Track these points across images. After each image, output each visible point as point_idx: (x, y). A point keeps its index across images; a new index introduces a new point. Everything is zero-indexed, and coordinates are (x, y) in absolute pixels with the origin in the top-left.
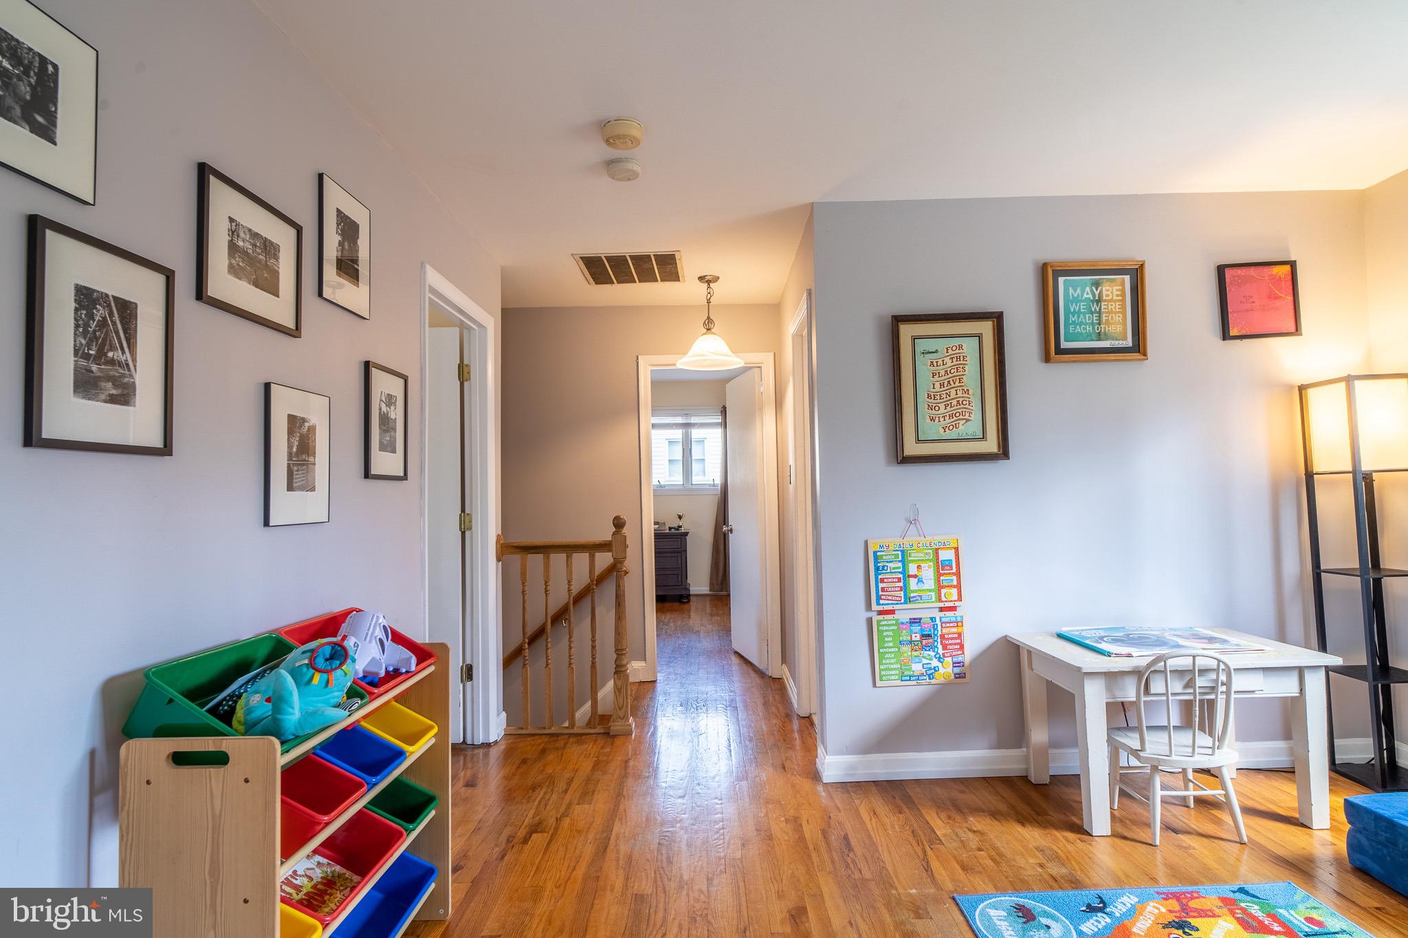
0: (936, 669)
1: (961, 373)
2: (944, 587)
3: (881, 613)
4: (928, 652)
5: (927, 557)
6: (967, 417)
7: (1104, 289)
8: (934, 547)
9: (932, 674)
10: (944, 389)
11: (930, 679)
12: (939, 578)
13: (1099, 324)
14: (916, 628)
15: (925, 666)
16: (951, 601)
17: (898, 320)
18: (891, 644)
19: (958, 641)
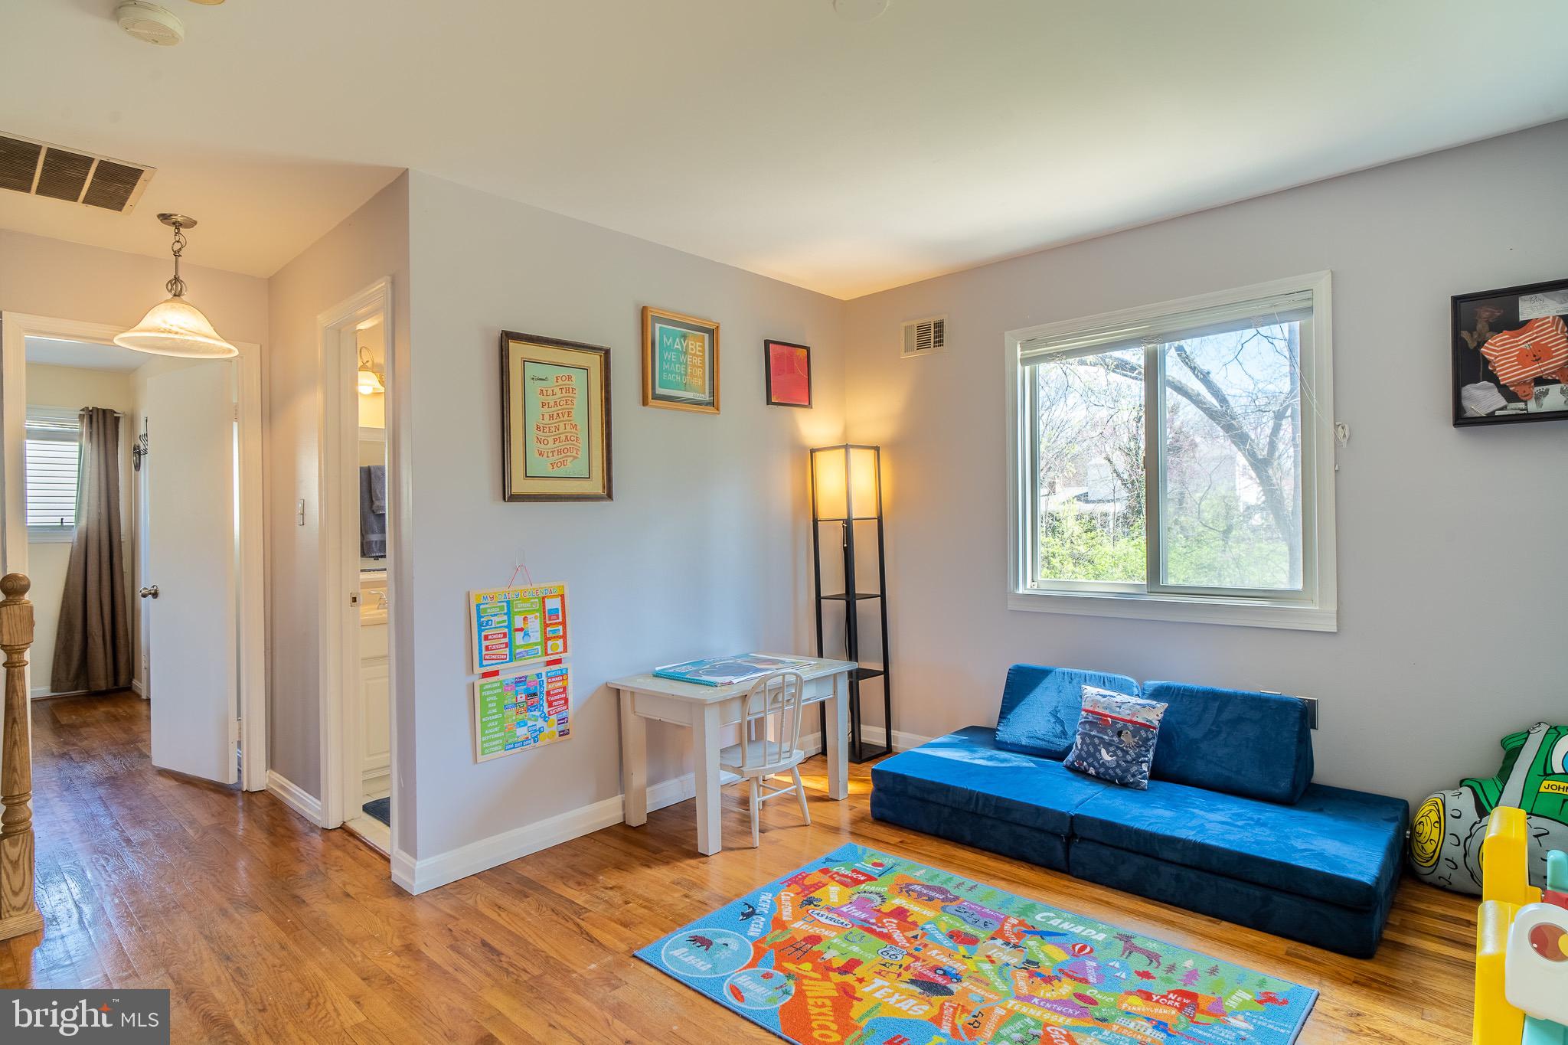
0: (541, 730)
1: (570, 406)
2: (549, 639)
3: (485, 675)
4: (533, 713)
5: (534, 607)
6: (574, 454)
7: (690, 342)
8: (541, 595)
9: (536, 737)
10: (553, 421)
11: (535, 742)
12: (545, 629)
13: (686, 375)
14: (521, 687)
15: (530, 729)
16: (557, 653)
17: (507, 336)
18: (495, 711)
19: (563, 696)
